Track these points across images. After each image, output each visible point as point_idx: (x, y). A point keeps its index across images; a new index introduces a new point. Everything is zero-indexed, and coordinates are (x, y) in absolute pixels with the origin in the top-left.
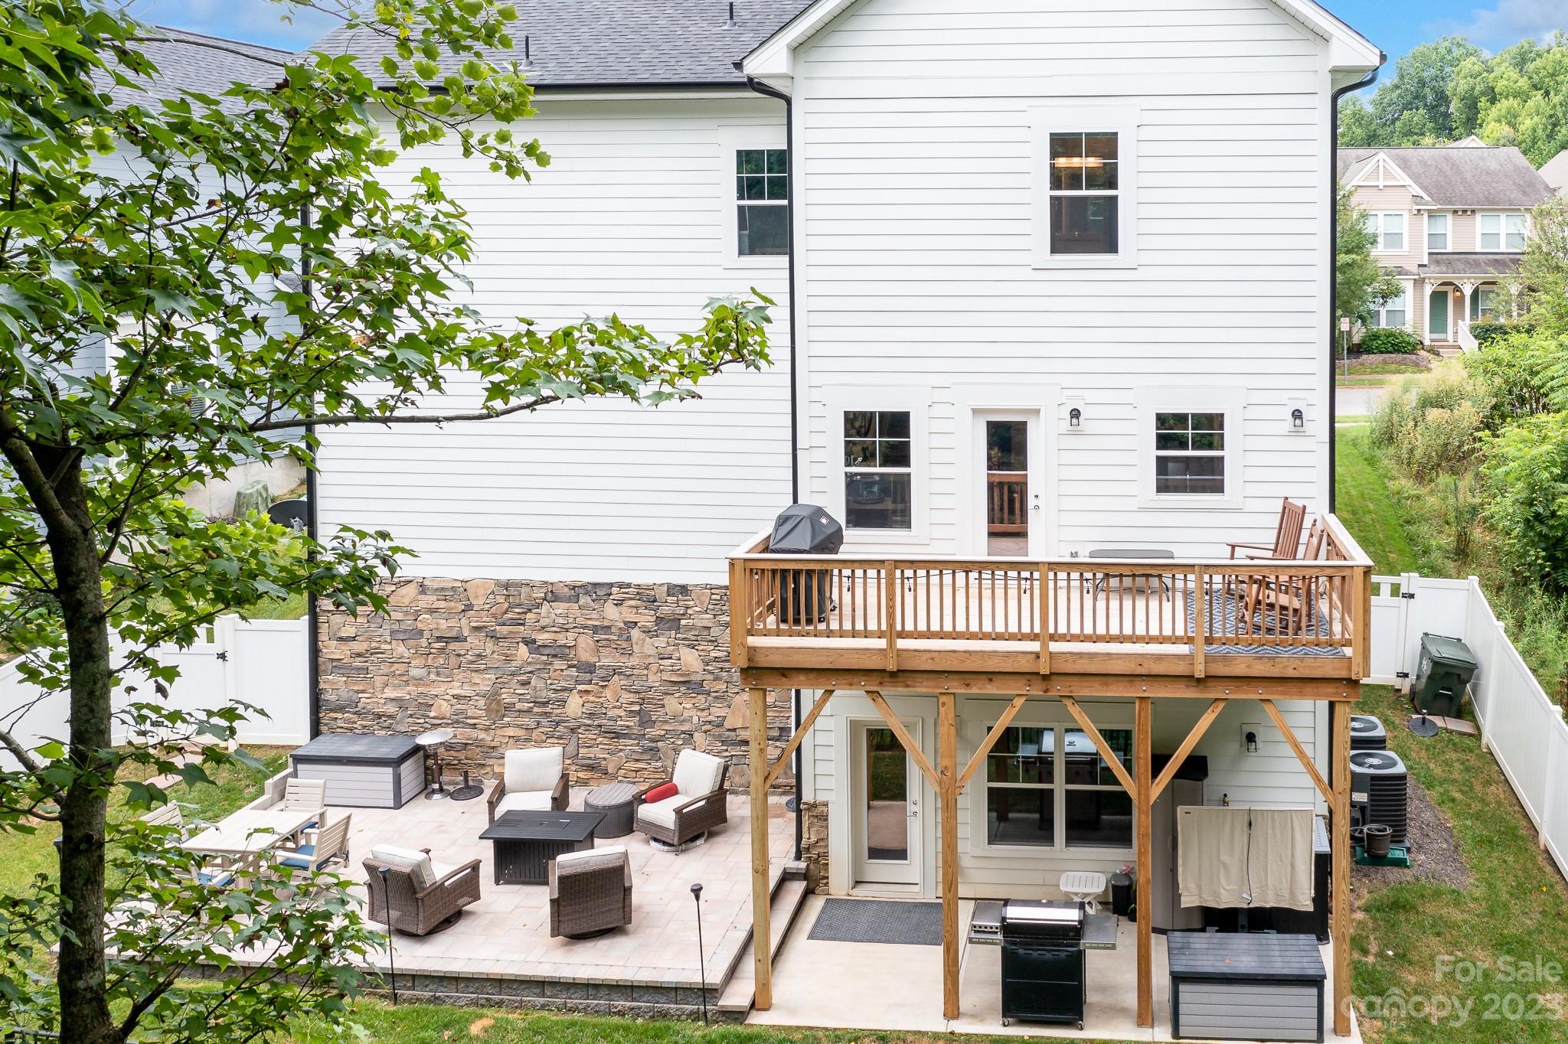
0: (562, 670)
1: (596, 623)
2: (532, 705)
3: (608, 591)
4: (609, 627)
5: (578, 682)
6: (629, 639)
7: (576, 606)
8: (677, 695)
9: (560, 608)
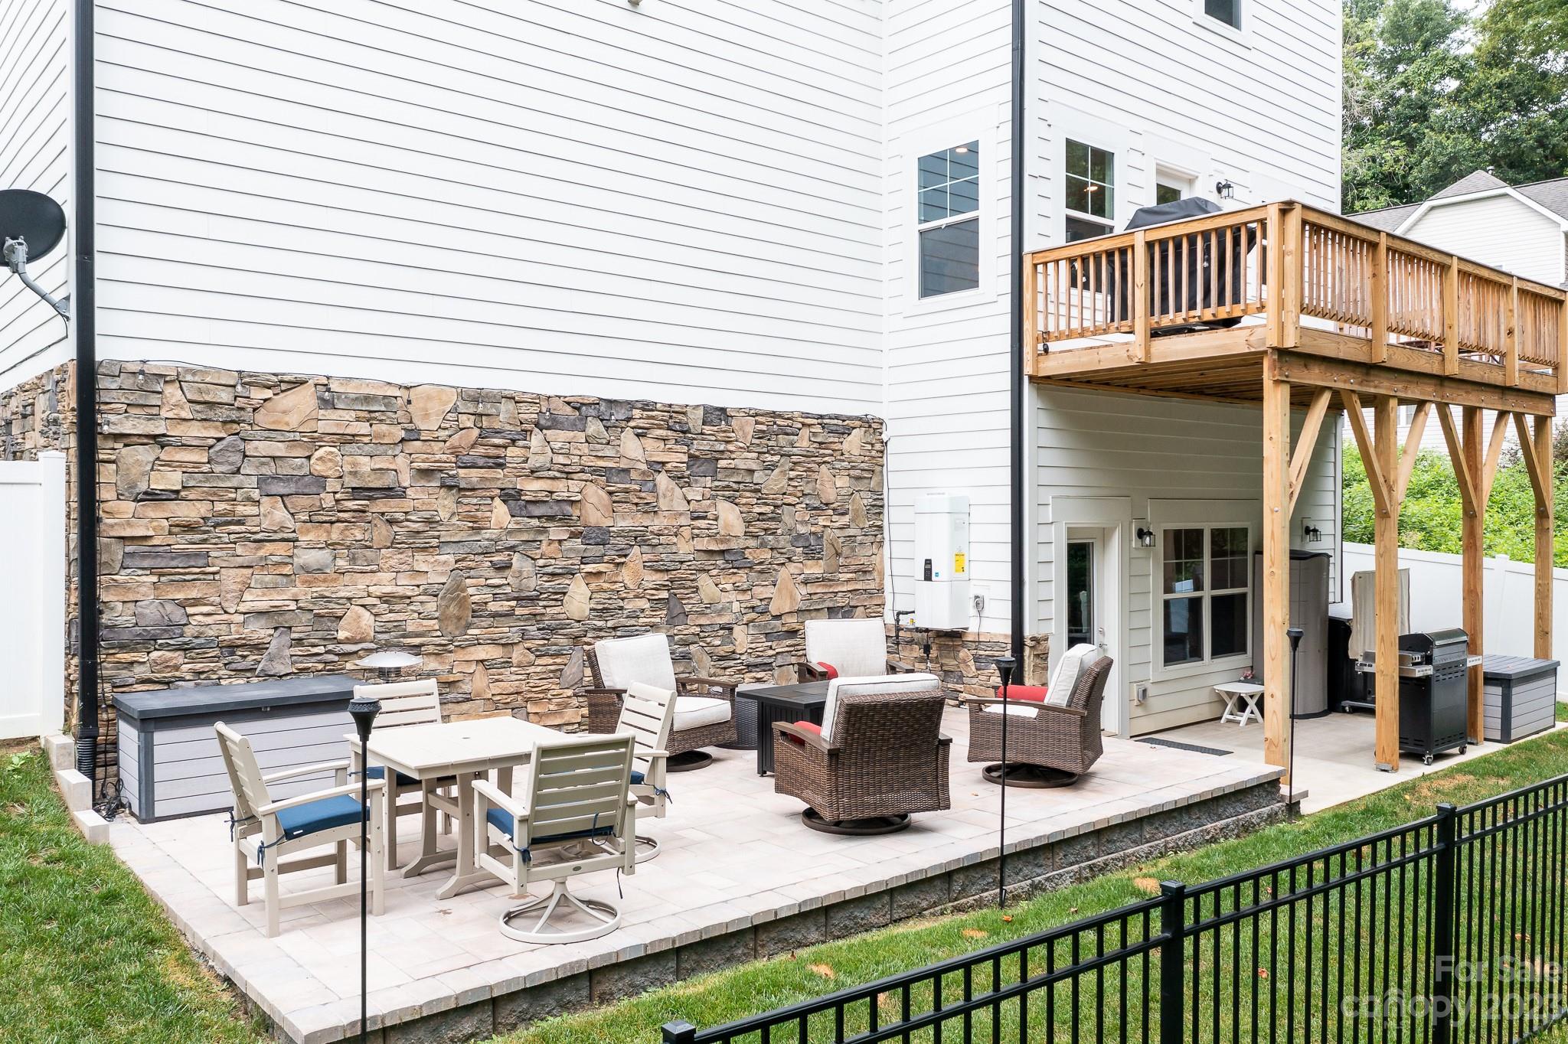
0: (560, 541)
1: (610, 464)
2: (514, 603)
3: (628, 414)
4: (627, 471)
5: (584, 561)
6: (654, 490)
7: (581, 437)
8: (714, 572)
9: (559, 437)
